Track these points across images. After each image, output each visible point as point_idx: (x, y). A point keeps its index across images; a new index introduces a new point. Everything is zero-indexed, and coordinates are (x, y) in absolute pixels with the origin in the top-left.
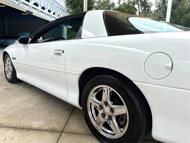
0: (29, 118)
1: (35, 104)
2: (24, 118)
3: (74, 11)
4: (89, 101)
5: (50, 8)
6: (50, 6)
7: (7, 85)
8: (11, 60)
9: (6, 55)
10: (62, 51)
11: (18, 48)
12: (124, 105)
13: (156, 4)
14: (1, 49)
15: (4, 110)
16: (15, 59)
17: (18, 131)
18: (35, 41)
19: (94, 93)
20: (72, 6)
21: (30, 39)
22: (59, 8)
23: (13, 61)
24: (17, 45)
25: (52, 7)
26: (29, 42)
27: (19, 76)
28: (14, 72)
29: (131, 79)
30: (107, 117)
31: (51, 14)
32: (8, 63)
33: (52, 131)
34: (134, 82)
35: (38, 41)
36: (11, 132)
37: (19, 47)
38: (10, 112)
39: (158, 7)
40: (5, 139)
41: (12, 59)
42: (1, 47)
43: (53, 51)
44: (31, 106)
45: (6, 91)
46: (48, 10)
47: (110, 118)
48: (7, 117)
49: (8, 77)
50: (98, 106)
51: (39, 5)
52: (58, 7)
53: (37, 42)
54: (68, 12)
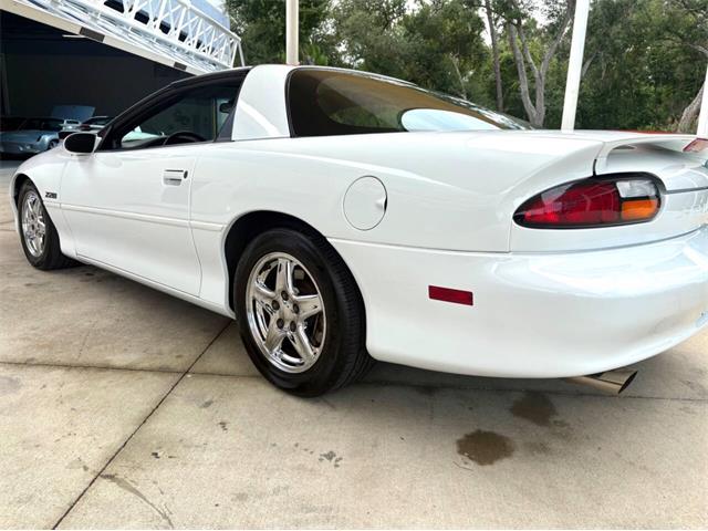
0: (102, 347)
1: (118, 320)
2: (88, 348)
3: (259, 29)
4: (251, 294)
5: (168, 17)
6: (166, 10)
7: (31, 276)
8: (42, 202)
9: (25, 187)
10: (183, 174)
11: (63, 164)
12: (316, 293)
13: (546, 7)
14: (3, 166)
15: (33, 332)
16: (54, 196)
17: (74, 372)
18: (115, 145)
19: (260, 273)
20: (247, 11)
21: (98, 139)
22: (201, 16)
23: (47, 202)
24: (58, 155)
25: (176, 14)
26: (95, 148)
27: (68, 246)
28: (52, 237)
29: (324, 234)
30: (287, 325)
31: (173, 37)
32: (30, 209)
33: (163, 371)
34: (329, 240)
35: (124, 145)
36: (57, 374)
37: (66, 162)
38: (51, 337)
39: (552, 15)
40: (44, 386)
41: (43, 198)
42: (3, 159)
43: (163, 174)
44: (106, 322)
45: (30, 290)
46: (158, 23)
47: (294, 327)
48: (43, 347)
49: (32, 252)
50: (269, 302)
51: (126, 8)
52: (197, 14)
53: (119, 148)
54: (236, 31)
